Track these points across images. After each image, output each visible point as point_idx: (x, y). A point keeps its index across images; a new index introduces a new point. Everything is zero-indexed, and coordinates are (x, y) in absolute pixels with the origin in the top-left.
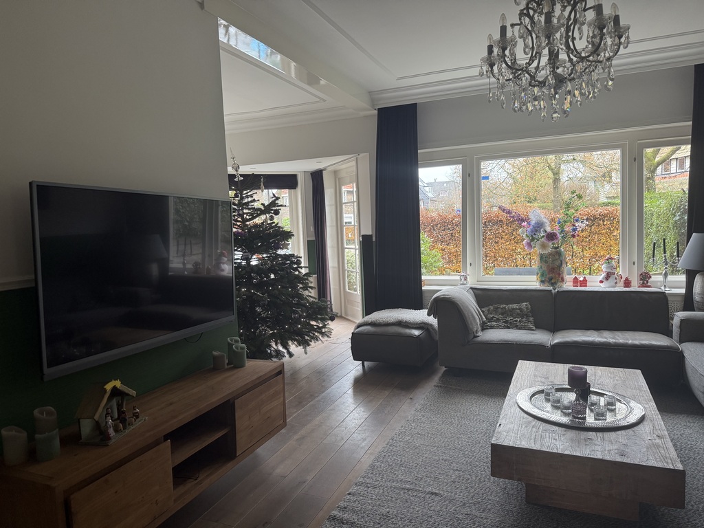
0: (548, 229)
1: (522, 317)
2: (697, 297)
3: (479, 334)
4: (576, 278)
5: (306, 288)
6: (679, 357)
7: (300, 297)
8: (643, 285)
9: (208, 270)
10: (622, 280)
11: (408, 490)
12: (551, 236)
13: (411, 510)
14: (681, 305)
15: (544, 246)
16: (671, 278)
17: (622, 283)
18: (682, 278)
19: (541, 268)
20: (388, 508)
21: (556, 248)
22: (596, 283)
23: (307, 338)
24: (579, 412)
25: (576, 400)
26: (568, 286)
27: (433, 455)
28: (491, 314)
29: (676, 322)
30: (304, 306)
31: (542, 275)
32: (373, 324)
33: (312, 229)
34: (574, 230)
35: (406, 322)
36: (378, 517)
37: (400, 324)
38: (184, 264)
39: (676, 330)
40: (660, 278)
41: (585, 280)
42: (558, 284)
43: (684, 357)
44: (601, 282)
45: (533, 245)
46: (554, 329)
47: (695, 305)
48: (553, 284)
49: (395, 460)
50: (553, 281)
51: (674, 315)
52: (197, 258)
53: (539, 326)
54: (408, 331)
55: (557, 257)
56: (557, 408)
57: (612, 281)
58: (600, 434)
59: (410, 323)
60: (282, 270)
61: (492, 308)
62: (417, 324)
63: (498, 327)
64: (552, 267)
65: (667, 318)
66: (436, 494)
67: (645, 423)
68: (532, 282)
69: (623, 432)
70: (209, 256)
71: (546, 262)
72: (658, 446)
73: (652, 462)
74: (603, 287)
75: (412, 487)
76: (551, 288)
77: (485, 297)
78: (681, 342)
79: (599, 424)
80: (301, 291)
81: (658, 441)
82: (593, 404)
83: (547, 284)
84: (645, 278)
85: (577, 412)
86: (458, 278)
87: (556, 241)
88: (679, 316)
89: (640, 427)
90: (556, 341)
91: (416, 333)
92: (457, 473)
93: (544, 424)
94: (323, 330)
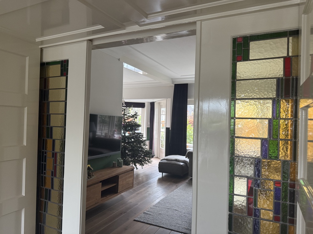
5: (144, 145)
7: (142, 148)
9: (110, 136)
13: (168, 213)
20: (161, 212)
23: (143, 163)
27: (179, 201)
30: (143, 151)
32: (167, 160)
33: (149, 123)
35: (178, 160)
36: (158, 214)
38: (102, 133)
49: (166, 201)
52: (106, 131)
54: (178, 163)
59: (180, 160)
60: (136, 138)
62: (182, 161)
66: (177, 210)
70: (111, 131)
75: (170, 208)
80: (142, 146)
91: (182, 164)
92: (185, 206)
94: (149, 161)
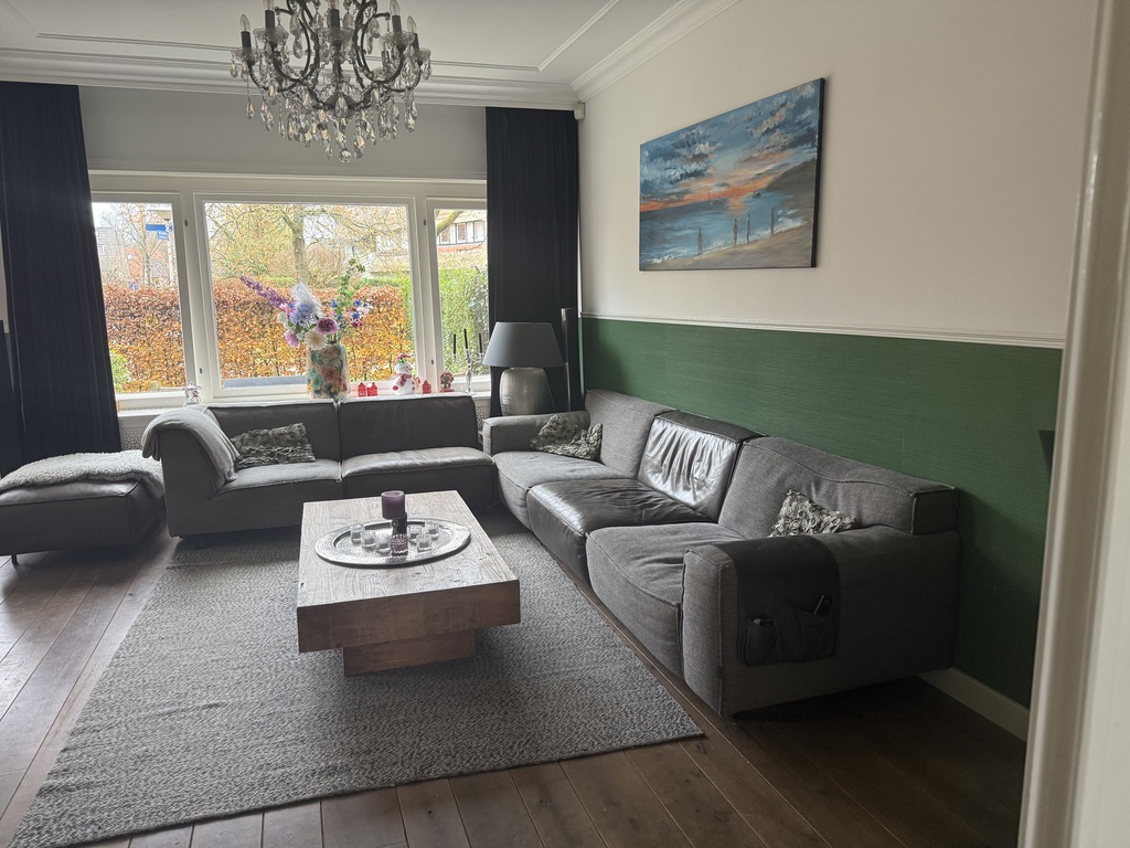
0: (321, 315)
1: (295, 444)
2: (504, 400)
3: (234, 476)
4: (362, 385)
6: (493, 470)
8: (446, 389)
10: (421, 385)
11: (169, 713)
12: (326, 325)
13: (183, 737)
14: (487, 411)
15: (316, 340)
16: (475, 379)
17: (420, 389)
18: (488, 378)
19: (314, 371)
20: (144, 745)
21: (332, 343)
22: (388, 391)
24: (399, 548)
25: (394, 534)
26: (352, 396)
27: (195, 660)
28: (247, 445)
29: (485, 432)
31: (317, 382)
34: (355, 317)
35: (99, 474)
36: (132, 763)
37: (87, 478)
39: (486, 442)
40: (464, 380)
41: (374, 388)
42: (340, 394)
43: (497, 469)
44: (395, 388)
45: (300, 339)
46: (341, 458)
47: (503, 409)
48: (332, 395)
49: (131, 683)
50: (332, 390)
51: (482, 423)
53: (320, 455)
55: (336, 355)
56: (369, 549)
57: (408, 385)
58: (428, 566)
59: (108, 475)
61: (247, 436)
62: (121, 474)
63: (261, 463)
64: (330, 371)
65: (475, 426)
66: (216, 705)
67: (472, 544)
68: (301, 393)
69: (452, 558)
71: (321, 363)
72: (489, 564)
73: (487, 580)
74: (399, 395)
75: (174, 708)
76: (332, 400)
77: (235, 420)
78: (492, 454)
79: (425, 555)
81: (488, 558)
82: (413, 536)
83: (324, 395)
84: (446, 380)
85: (398, 548)
86: (183, 393)
87: (332, 333)
88: (489, 423)
89: (469, 548)
90: (347, 472)
91: (123, 489)
92: (239, 671)
93: (360, 571)
